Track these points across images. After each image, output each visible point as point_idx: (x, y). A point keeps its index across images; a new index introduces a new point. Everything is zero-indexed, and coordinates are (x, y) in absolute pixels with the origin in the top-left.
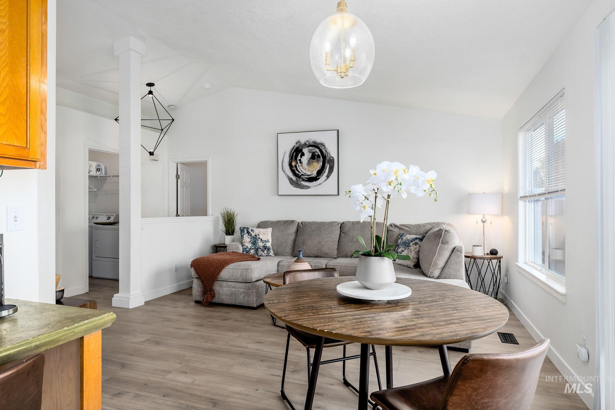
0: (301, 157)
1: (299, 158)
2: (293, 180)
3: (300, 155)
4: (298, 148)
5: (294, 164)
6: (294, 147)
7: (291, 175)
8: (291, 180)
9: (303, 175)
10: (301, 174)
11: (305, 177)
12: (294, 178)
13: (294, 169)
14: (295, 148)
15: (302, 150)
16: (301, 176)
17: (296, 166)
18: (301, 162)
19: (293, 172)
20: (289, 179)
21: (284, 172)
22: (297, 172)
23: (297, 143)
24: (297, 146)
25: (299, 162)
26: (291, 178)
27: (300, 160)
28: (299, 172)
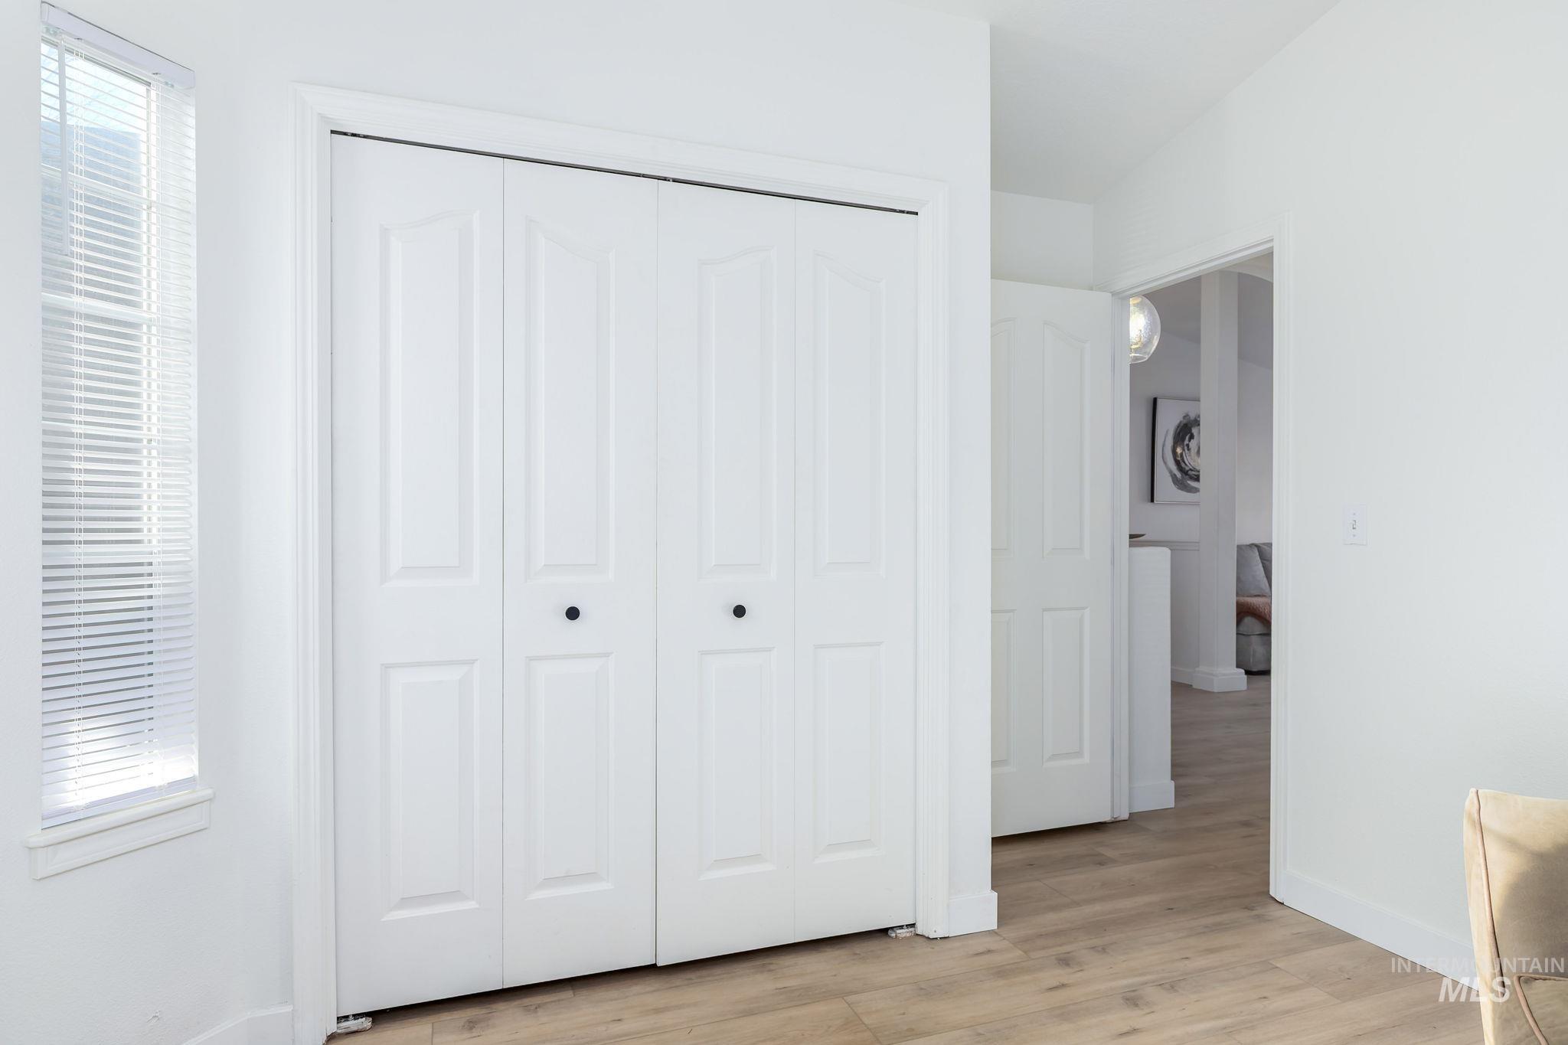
0: (1190, 441)
1: (1186, 442)
2: (1177, 478)
3: (1187, 438)
4: (1186, 425)
5: (1179, 450)
6: (1181, 422)
7: (1174, 468)
8: (1174, 477)
9: (1191, 470)
10: (1187, 469)
11: (1194, 473)
12: (1179, 475)
13: (1179, 459)
14: (1182, 425)
15: (1191, 430)
16: (1188, 471)
17: (1182, 454)
18: (1189, 449)
19: (1177, 463)
20: (1172, 476)
21: (1165, 463)
22: (1183, 465)
23: (1184, 417)
24: (1185, 421)
25: (1186, 448)
26: (1175, 475)
27: (1188, 445)
28: (1186, 465)
